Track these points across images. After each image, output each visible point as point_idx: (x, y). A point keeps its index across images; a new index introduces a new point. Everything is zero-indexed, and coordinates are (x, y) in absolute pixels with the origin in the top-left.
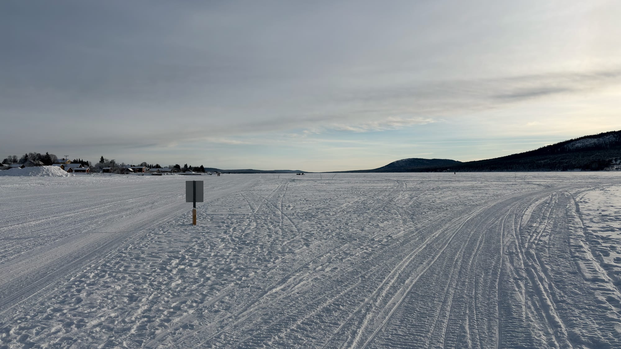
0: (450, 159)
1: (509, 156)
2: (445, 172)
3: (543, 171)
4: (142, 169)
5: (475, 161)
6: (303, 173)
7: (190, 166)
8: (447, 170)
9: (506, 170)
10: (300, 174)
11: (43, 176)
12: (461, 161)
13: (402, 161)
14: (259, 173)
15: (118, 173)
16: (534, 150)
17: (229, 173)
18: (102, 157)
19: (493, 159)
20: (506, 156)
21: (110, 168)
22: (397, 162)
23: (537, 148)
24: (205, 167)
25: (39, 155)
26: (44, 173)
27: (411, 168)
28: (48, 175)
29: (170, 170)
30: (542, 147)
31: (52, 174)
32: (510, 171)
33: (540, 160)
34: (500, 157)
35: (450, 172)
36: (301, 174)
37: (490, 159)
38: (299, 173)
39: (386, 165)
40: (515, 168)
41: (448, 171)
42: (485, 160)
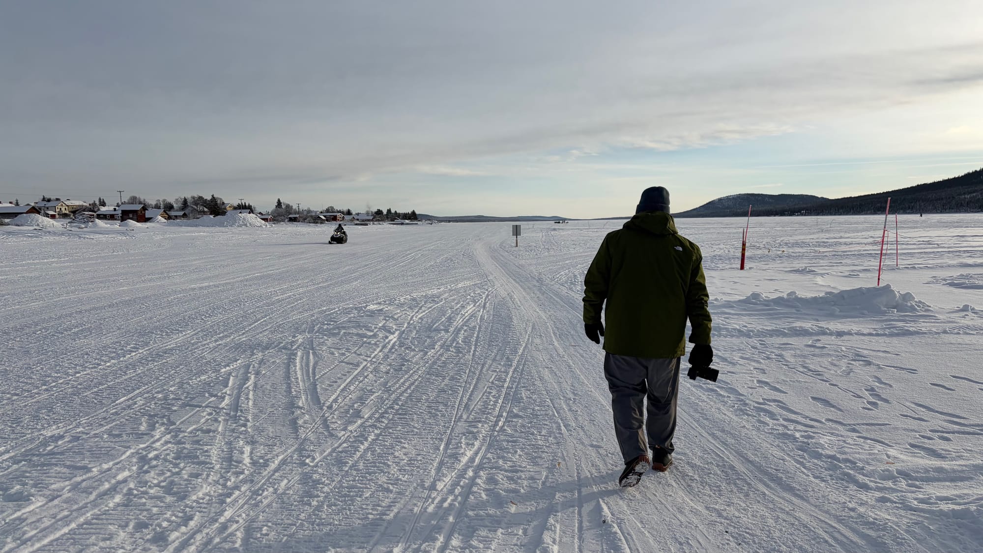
0: (809, 194)
1: (912, 188)
2: (798, 215)
3: (966, 211)
4: (336, 216)
5: (851, 197)
6: (564, 220)
7: (396, 212)
8: (800, 212)
9: (901, 211)
10: (559, 223)
11: (240, 226)
12: (827, 197)
13: (728, 199)
14: (494, 221)
15: (310, 223)
16: (956, 176)
17: (449, 221)
18: (279, 200)
19: (883, 193)
20: (906, 187)
21: (297, 216)
22: (720, 200)
23: (961, 173)
24: (417, 212)
25: (200, 198)
26: (241, 223)
27: (742, 210)
28: (246, 225)
29: (371, 218)
30: (971, 172)
31: (250, 224)
32: (909, 213)
33: (964, 194)
34: (896, 189)
35: (805, 215)
36: (561, 222)
37: (877, 194)
38: (558, 220)
39: (702, 205)
40: (918, 207)
41: (802, 215)
42: (869, 195)
